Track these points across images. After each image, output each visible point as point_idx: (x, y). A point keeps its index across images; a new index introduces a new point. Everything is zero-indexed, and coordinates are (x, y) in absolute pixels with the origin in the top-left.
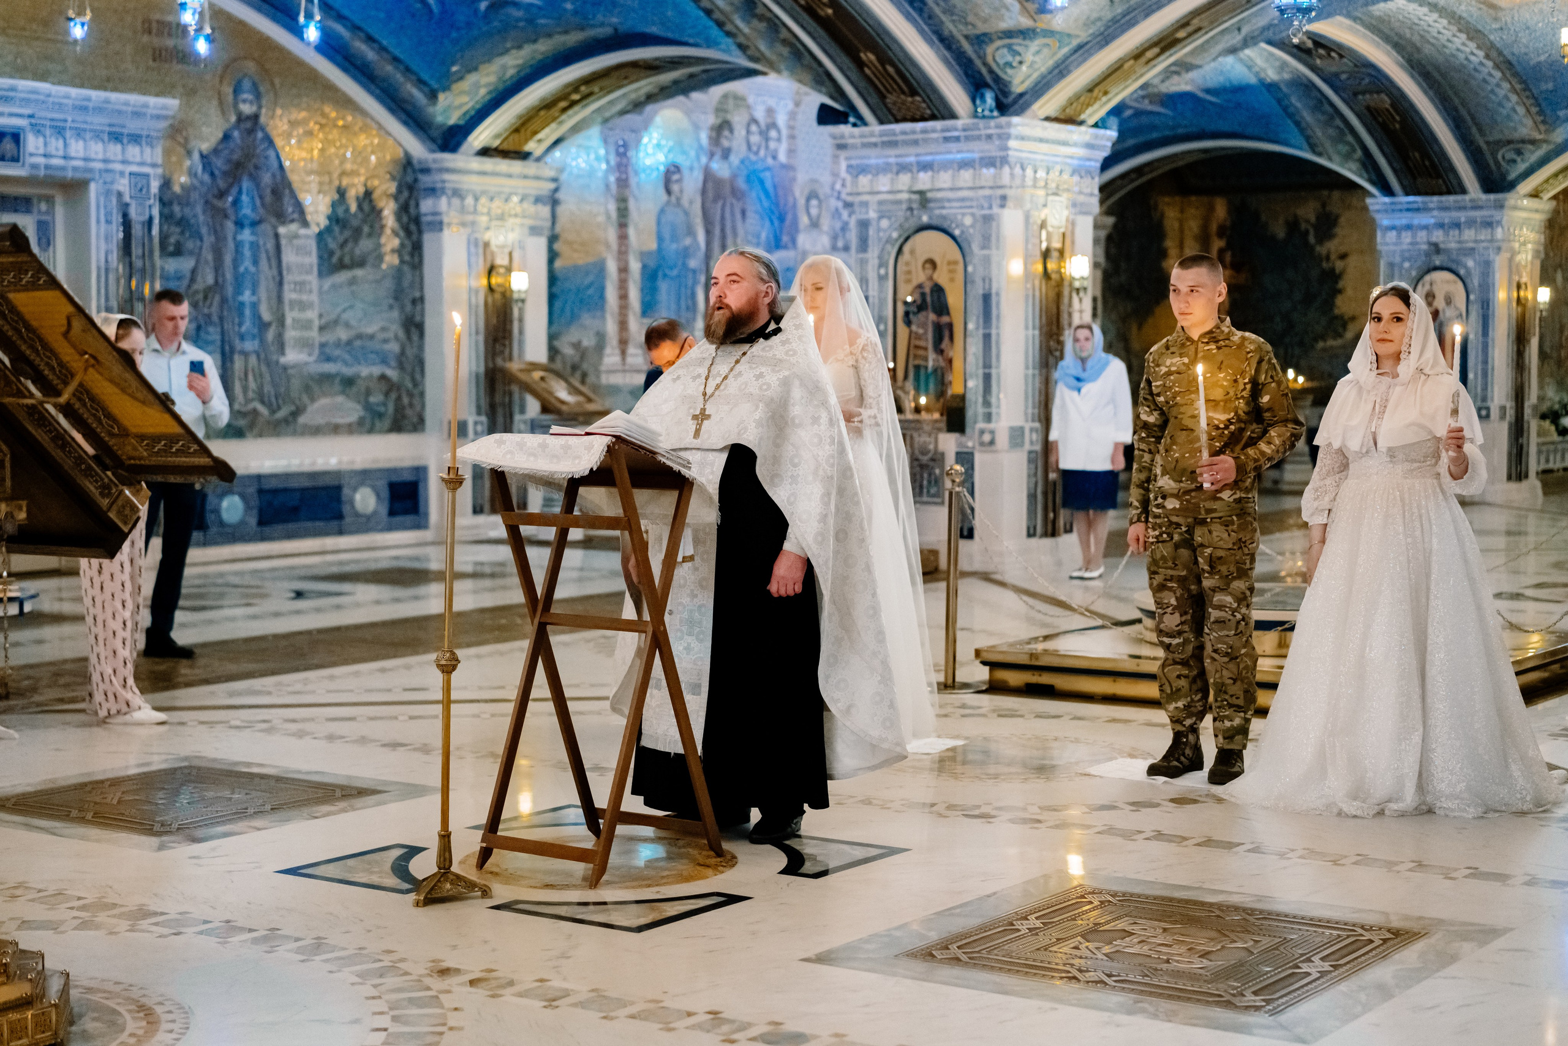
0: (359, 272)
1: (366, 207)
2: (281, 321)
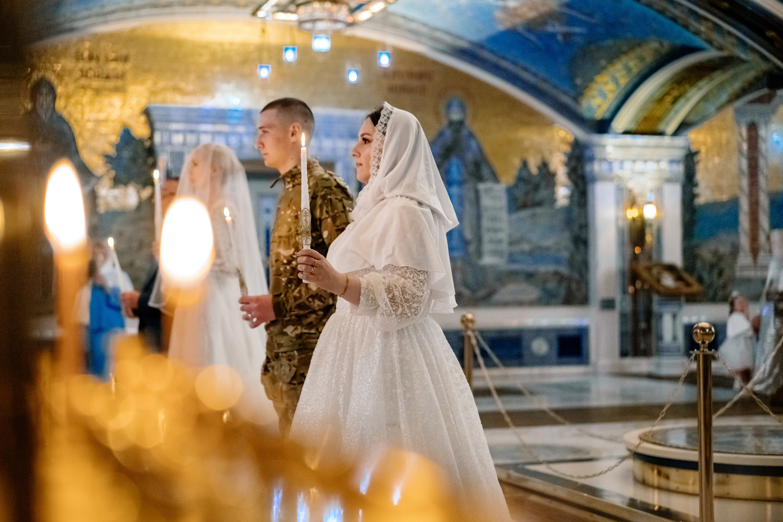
0: (538, 210)
1: (544, 170)
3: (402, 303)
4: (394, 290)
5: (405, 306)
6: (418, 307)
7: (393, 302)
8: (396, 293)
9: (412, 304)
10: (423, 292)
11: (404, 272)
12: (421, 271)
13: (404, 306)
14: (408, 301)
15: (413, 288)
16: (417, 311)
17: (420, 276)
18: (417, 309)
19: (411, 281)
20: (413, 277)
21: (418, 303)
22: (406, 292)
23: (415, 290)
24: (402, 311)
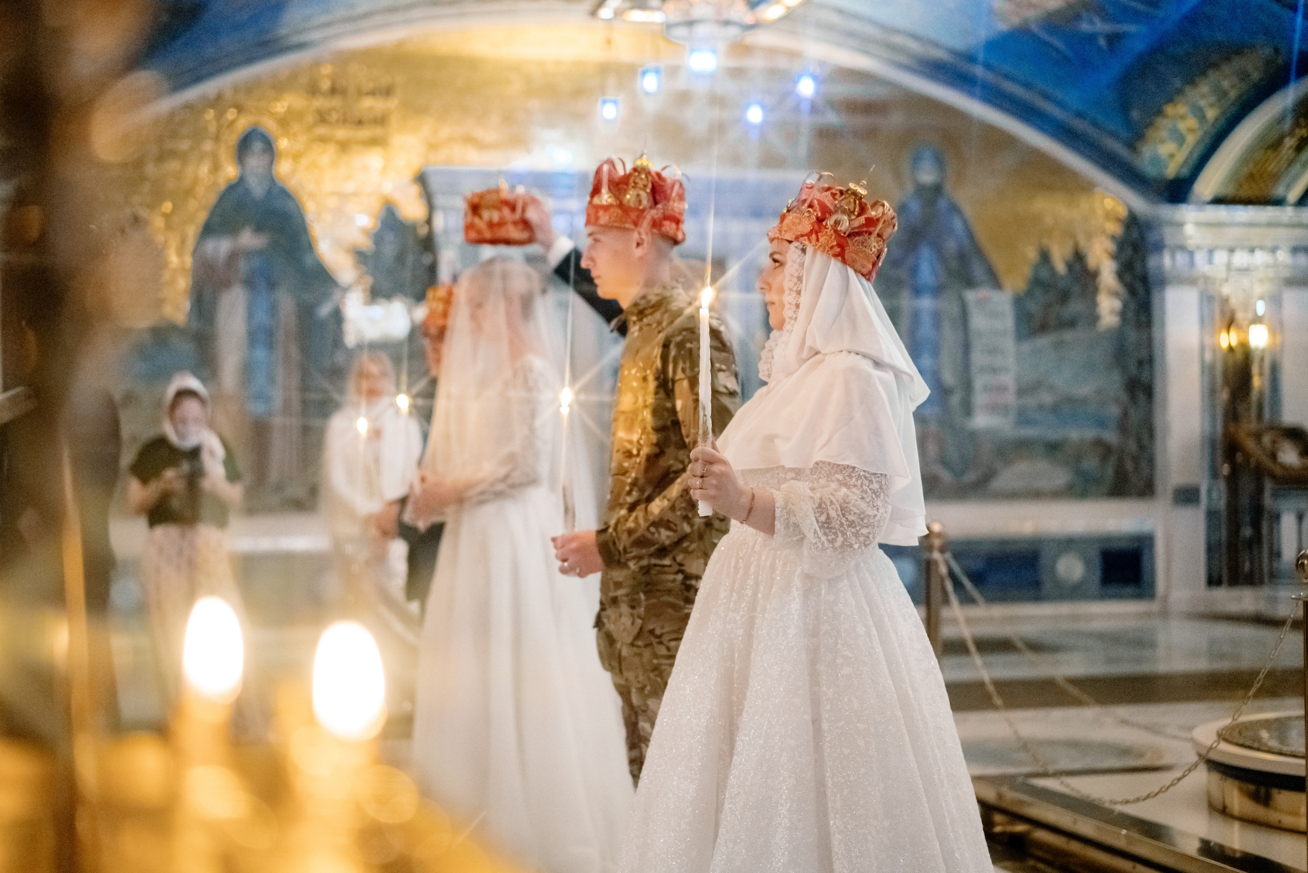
1: (1077, 267)
2: (968, 386)
3: (842, 529)
4: (829, 508)
5: (848, 534)
6: (869, 533)
7: (828, 528)
8: (833, 514)
9: (860, 529)
10: (878, 509)
11: (847, 476)
12: (876, 474)
13: (846, 534)
14: (854, 525)
15: (860, 502)
16: (868, 540)
17: (872, 483)
18: (868, 537)
19: (858, 492)
20: (862, 485)
21: (870, 528)
22: (850, 509)
23: (863, 505)
24: (842, 542)
